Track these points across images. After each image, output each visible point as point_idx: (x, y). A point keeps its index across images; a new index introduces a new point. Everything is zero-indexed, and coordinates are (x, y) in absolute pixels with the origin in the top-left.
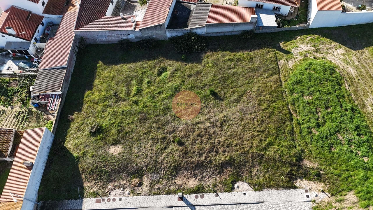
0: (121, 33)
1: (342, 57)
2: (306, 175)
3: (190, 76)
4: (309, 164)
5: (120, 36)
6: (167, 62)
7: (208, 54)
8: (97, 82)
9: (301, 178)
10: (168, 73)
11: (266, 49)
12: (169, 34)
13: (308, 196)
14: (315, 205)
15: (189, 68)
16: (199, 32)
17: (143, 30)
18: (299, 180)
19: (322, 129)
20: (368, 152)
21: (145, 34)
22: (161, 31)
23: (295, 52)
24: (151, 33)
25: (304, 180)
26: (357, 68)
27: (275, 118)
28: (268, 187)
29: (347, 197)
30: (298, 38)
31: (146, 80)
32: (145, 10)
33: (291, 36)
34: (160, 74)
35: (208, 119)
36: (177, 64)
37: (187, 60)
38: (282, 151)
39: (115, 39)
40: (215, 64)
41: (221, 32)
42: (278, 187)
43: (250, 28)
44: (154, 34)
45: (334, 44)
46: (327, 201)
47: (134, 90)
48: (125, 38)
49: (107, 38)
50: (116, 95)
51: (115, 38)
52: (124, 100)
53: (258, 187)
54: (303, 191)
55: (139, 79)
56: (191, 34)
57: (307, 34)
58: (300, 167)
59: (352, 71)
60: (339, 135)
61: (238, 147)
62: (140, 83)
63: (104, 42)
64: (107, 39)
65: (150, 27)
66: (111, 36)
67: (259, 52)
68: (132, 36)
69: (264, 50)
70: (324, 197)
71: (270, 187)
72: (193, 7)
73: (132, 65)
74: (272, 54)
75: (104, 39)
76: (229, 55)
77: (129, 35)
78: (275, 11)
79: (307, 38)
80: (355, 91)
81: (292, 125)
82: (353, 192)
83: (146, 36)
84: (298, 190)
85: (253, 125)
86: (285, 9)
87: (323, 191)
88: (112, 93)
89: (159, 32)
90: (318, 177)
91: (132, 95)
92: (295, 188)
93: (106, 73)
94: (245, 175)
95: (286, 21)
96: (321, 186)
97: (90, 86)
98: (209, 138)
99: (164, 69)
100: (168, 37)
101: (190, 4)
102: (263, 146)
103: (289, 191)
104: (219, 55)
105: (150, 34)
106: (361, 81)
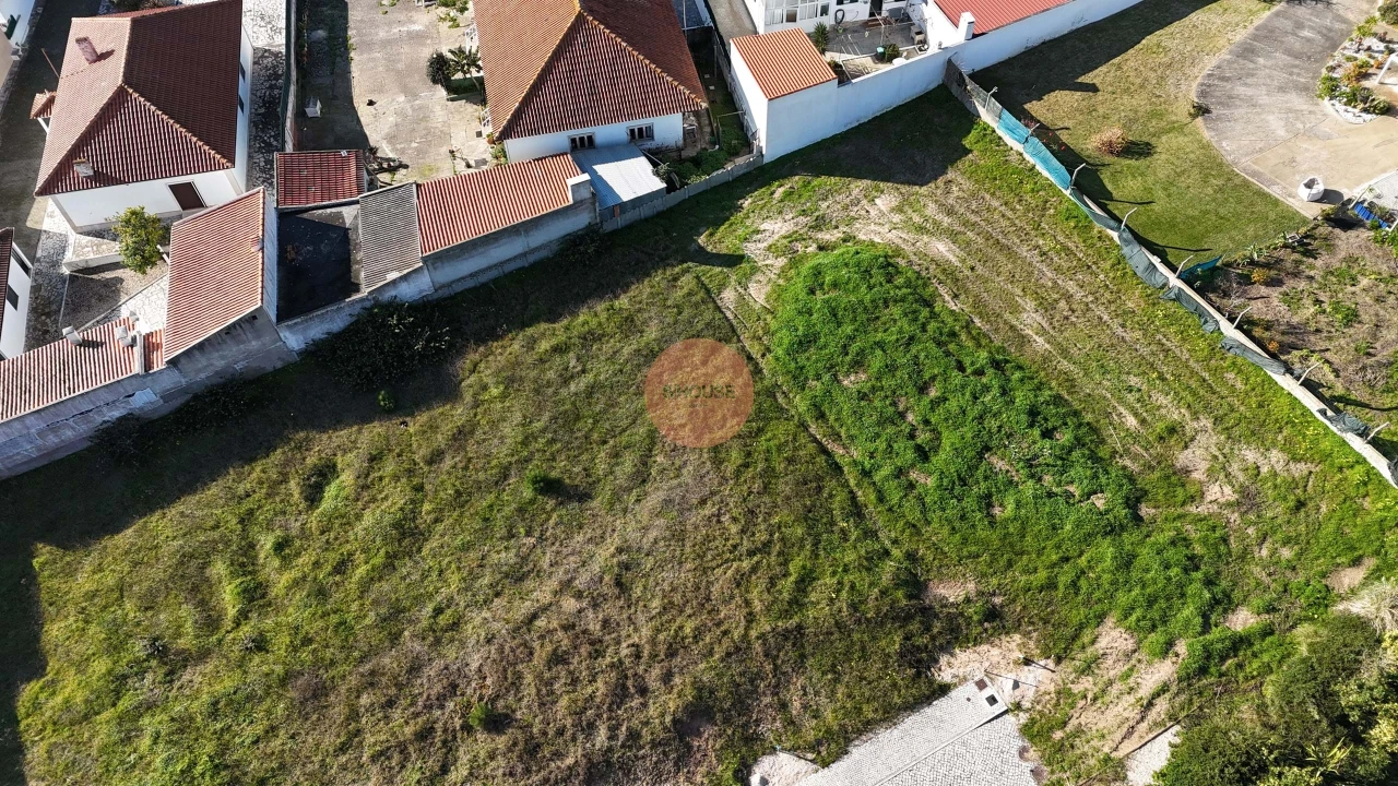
0: (93, 403)
1: (897, 218)
2: (957, 633)
3: (435, 458)
4: (951, 591)
5: (90, 414)
6: (324, 444)
7: (472, 357)
8: (54, 631)
9: (947, 648)
10: (347, 478)
11: (660, 272)
12: (294, 339)
13: (992, 700)
14: (1023, 718)
15: (417, 430)
16: (408, 292)
17: (183, 361)
18: (944, 659)
19: (938, 460)
20: (1095, 476)
21: (199, 371)
22: (258, 337)
23: (753, 249)
24: (223, 357)
25: (957, 651)
26: (953, 236)
27: (784, 487)
28: (860, 733)
29: (1103, 643)
30: (747, 203)
31: (266, 542)
32: (165, 283)
33: (720, 204)
34: (313, 495)
35: (566, 585)
36: (371, 434)
37: (402, 407)
38: (853, 587)
39: (73, 433)
40: (510, 382)
41: (489, 268)
42: (891, 714)
43: (581, 221)
44: (234, 358)
45: (858, 187)
46: (1052, 688)
47: (228, 598)
48: (116, 414)
49: (40, 442)
50: (159, 651)
51: (73, 428)
52: (203, 655)
53: (828, 748)
54: (970, 688)
55: (234, 548)
56: (382, 310)
57: (767, 183)
58: (927, 613)
59: (942, 248)
60: (994, 460)
61: (708, 639)
62: (245, 561)
63: (33, 460)
64: (39, 449)
65: (208, 340)
66: (53, 428)
67: (643, 290)
68: (144, 399)
69: (658, 278)
70: (1040, 678)
71: (867, 727)
72: (349, 213)
73: (188, 505)
74: (687, 282)
75: (28, 450)
76: (547, 335)
77: (129, 396)
78: (639, 142)
79: (772, 193)
80: (978, 304)
81: (846, 485)
82: (1110, 621)
83: (203, 376)
84: (953, 694)
85: (727, 540)
86: (670, 127)
87: (1027, 662)
88: (139, 648)
89: (255, 344)
90: (995, 620)
91: (228, 623)
92: (944, 690)
93: (84, 582)
94: (769, 728)
95: (687, 164)
96: (1013, 645)
97: (31, 662)
98: (597, 654)
99: (326, 472)
100: (297, 348)
101: (334, 210)
102: (786, 596)
103: (928, 711)
104: (515, 345)
105: (219, 364)
106: (980, 270)
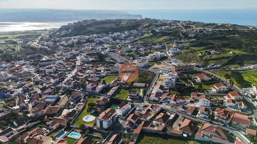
3: (164, 142)
5: (151, 131)
6: (160, 138)
7: (170, 139)
8: (144, 138)
10: (160, 140)
12: (162, 133)
15: (164, 140)
16: (169, 134)
17: (156, 131)
30: (192, 141)
31: (154, 140)
33: (190, 140)
34: (158, 140)
36: (162, 139)
37: (164, 139)
39: (149, 131)
40: (171, 141)
41: (174, 135)
43: (180, 136)
44: (158, 132)
47: (151, 142)
50: (148, 142)
52: (149, 143)
56: (167, 134)
62: (153, 141)
65: (158, 130)
67: (181, 141)
68: (153, 132)
69: (183, 141)
72: (168, 129)
73: (152, 137)
74: (184, 142)
75: (147, 131)
76: (174, 140)
78: (187, 134)
79: (194, 141)
86: (190, 134)
88: (147, 141)
89: (160, 132)
93: (146, 137)
95: (189, 137)
97: (142, 139)
99: (159, 140)
104: (172, 140)
